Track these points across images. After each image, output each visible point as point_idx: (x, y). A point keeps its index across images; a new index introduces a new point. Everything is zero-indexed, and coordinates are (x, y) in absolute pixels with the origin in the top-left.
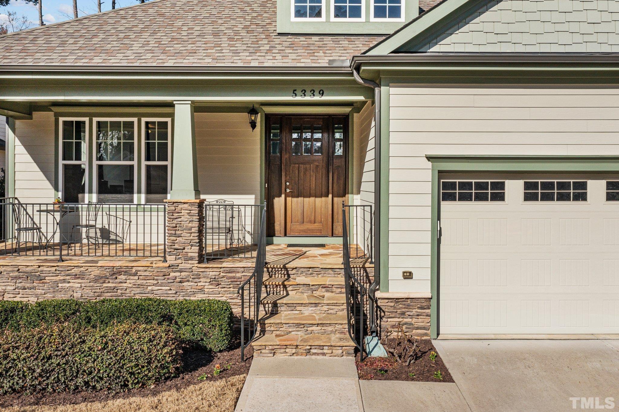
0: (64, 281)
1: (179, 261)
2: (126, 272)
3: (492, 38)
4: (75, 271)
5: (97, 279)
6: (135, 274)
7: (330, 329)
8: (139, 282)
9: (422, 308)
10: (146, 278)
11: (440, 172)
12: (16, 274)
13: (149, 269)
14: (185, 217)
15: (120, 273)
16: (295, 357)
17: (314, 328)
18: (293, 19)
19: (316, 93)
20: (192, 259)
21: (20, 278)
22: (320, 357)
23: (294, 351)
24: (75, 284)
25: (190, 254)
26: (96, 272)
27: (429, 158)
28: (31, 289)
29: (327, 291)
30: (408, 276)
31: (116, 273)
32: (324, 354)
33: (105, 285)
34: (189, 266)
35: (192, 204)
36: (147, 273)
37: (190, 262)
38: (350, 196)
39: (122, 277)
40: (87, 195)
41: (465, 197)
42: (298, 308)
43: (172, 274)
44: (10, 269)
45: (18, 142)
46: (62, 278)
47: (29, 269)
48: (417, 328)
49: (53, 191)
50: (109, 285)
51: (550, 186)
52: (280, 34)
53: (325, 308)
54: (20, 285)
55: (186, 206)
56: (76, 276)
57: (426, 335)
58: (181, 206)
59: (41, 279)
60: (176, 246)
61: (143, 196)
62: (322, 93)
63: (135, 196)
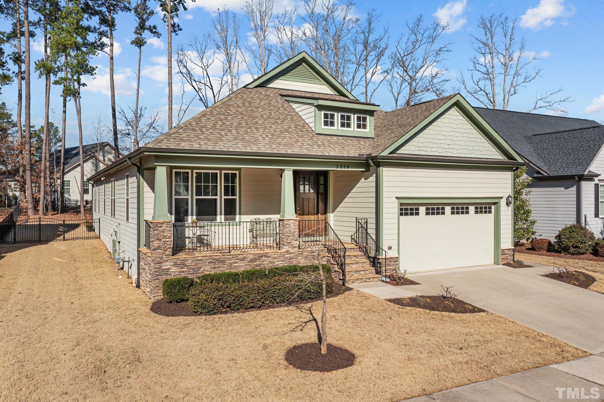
0: (235, 263)
1: (290, 249)
2: (265, 256)
3: (417, 149)
5: (252, 260)
6: (269, 257)
7: (367, 272)
9: (395, 262)
10: (275, 258)
11: (400, 204)
12: (211, 260)
13: (276, 253)
15: (262, 256)
16: (361, 284)
18: (323, 127)
19: (346, 167)
20: (295, 247)
21: (213, 262)
22: (370, 283)
23: (360, 281)
24: (242, 264)
25: (295, 245)
26: (251, 256)
27: (397, 198)
28: (218, 268)
29: (356, 258)
30: (390, 248)
31: (260, 256)
32: (371, 281)
33: (255, 263)
34: (294, 251)
35: (295, 220)
37: (295, 249)
38: (329, 214)
39: (264, 259)
40: (190, 217)
41: (406, 214)
42: (351, 265)
43: (286, 256)
44: (208, 258)
46: (234, 261)
47: (217, 257)
50: (258, 263)
51: (433, 209)
52: (318, 134)
53: (360, 264)
54: (213, 266)
56: (241, 260)
59: (223, 262)
61: (223, 217)
62: (348, 167)
63: (218, 217)
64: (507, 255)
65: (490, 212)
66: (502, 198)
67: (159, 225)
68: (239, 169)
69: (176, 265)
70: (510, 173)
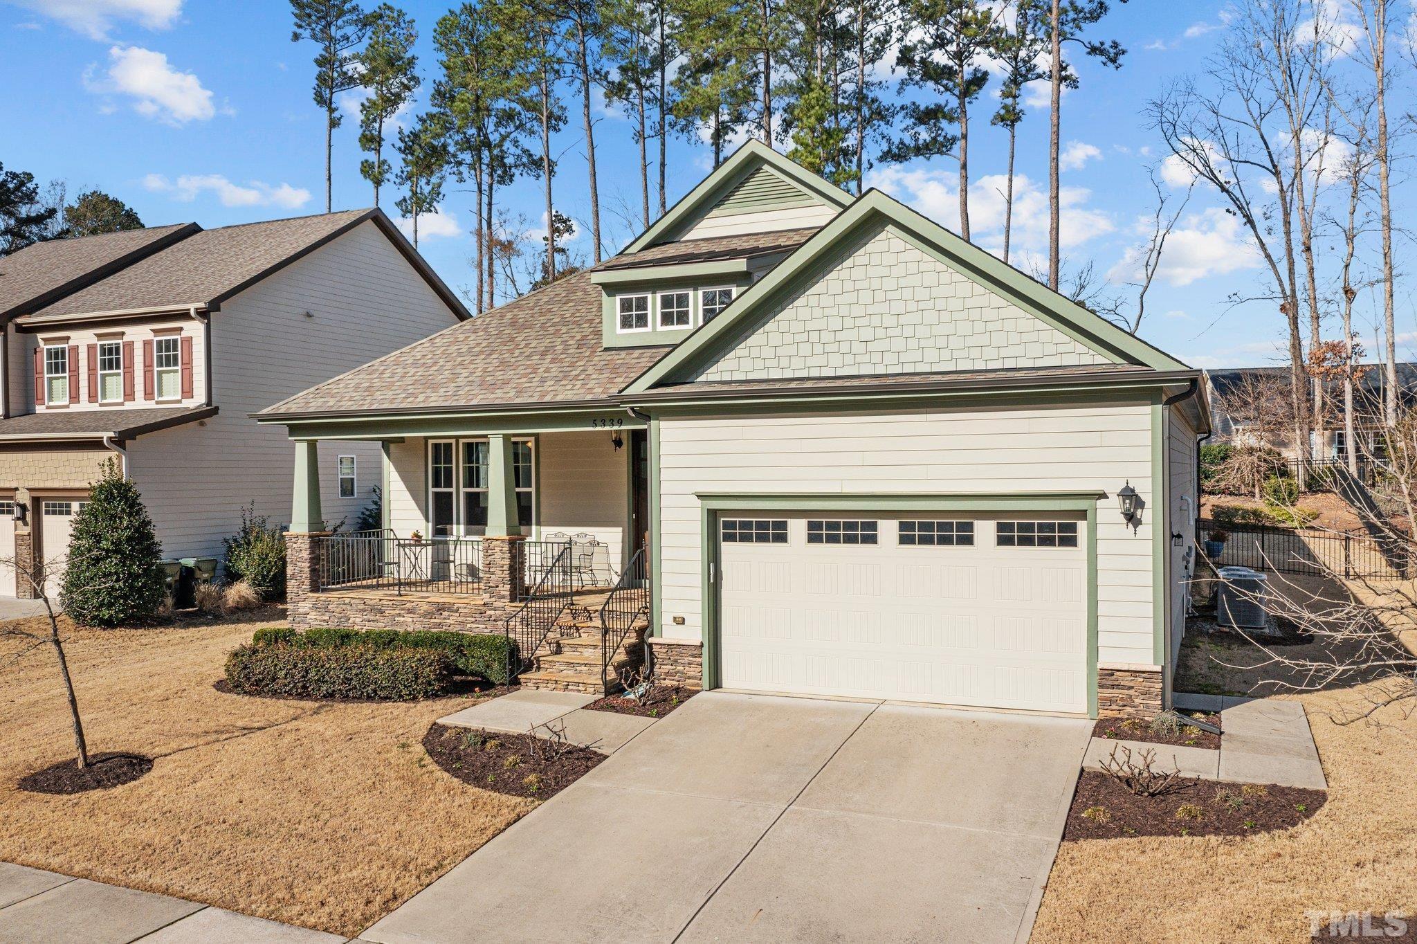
0: (399, 615)
1: (494, 599)
2: (449, 608)
4: (408, 605)
5: (426, 614)
6: (457, 611)
8: (460, 619)
9: (693, 656)
10: (466, 615)
11: (708, 510)
12: (362, 607)
14: (498, 555)
15: (444, 610)
17: (583, 668)
18: (619, 331)
19: (615, 422)
20: (504, 597)
22: (571, 693)
23: (554, 686)
24: (409, 618)
25: (502, 593)
26: (425, 607)
27: (699, 496)
28: (374, 621)
30: (681, 621)
31: (441, 608)
32: (579, 691)
33: (432, 621)
34: (501, 604)
35: (503, 541)
36: (466, 611)
37: (503, 600)
39: (446, 614)
40: (455, 526)
41: (746, 538)
42: (580, 650)
43: (488, 612)
44: (357, 601)
45: (392, 468)
47: (372, 602)
48: (689, 678)
49: (424, 521)
50: (436, 621)
51: (834, 526)
52: (607, 349)
55: (498, 542)
56: (409, 611)
57: (697, 685)
58: (495, 543)
59: (382, 612)
60: (491, 584)
64: (1132, 692)
65: (1071, 541)
66: (1103, 496)
67: (294, 540)
68: (537, 436)
69: (315, 607)
70: (1148, 409)
